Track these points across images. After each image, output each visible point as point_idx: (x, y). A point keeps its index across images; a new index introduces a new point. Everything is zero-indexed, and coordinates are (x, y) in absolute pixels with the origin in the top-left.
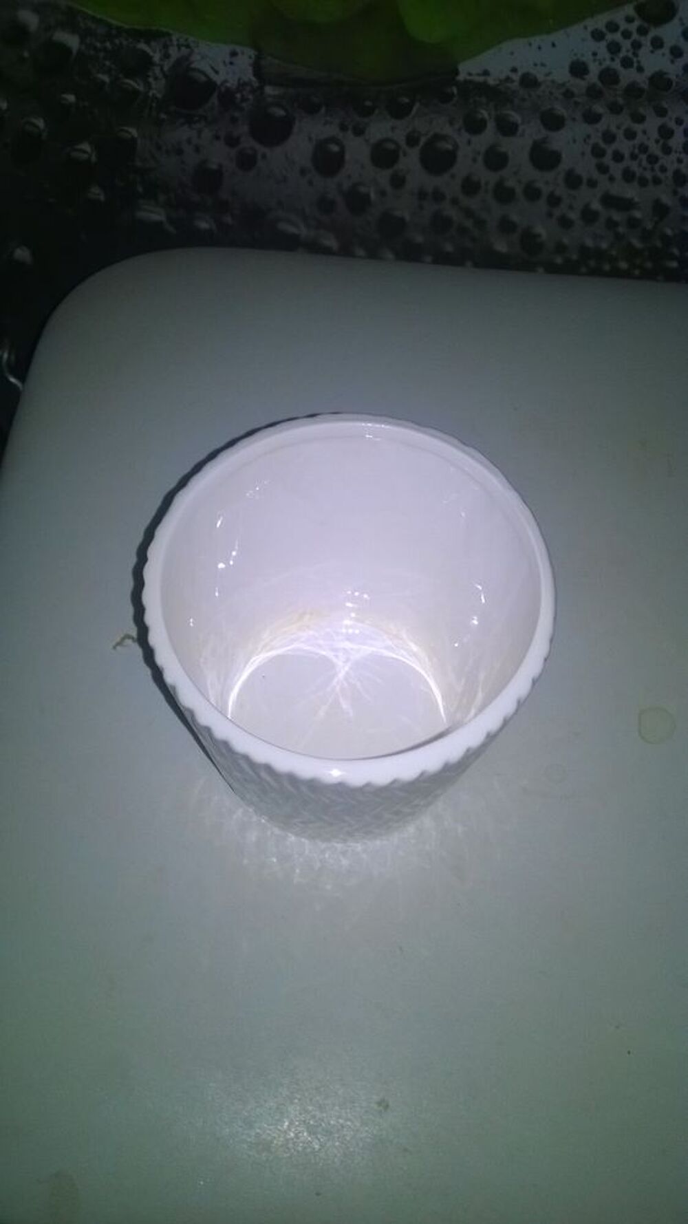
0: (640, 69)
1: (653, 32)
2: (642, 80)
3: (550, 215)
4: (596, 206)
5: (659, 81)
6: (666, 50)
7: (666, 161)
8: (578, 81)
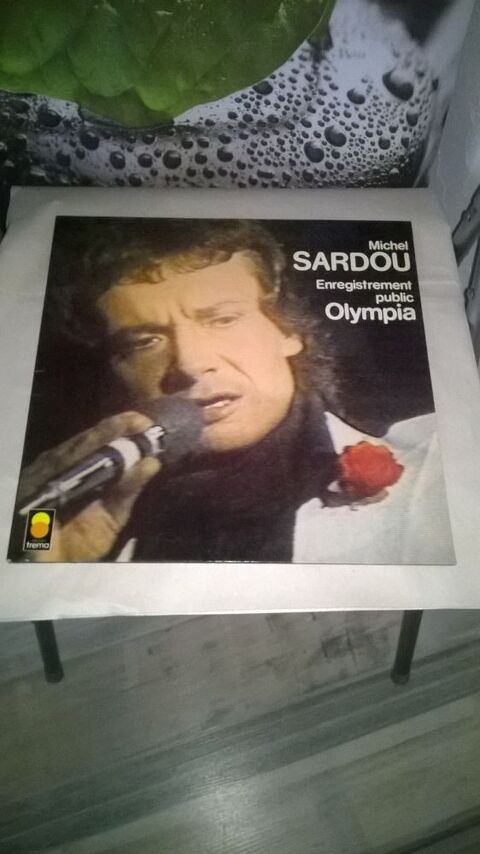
0: (262, 114)
1: (264, 98)
2: (264, 119)
3: (233, 182)
4: (255, 177)
5: (272, 119)
6: (272, 105)
7: (283, 154)
8: (233, 121)
